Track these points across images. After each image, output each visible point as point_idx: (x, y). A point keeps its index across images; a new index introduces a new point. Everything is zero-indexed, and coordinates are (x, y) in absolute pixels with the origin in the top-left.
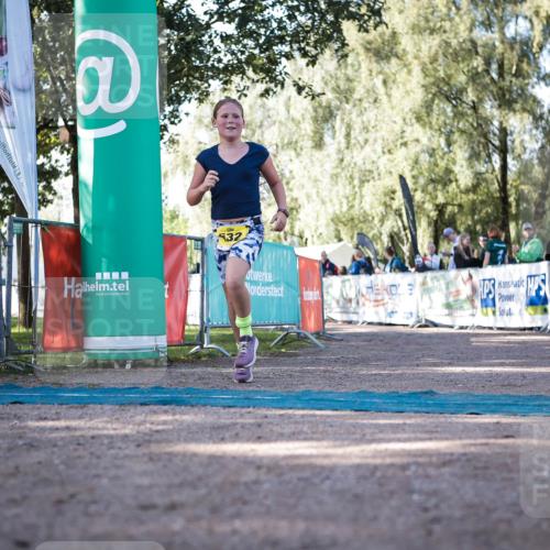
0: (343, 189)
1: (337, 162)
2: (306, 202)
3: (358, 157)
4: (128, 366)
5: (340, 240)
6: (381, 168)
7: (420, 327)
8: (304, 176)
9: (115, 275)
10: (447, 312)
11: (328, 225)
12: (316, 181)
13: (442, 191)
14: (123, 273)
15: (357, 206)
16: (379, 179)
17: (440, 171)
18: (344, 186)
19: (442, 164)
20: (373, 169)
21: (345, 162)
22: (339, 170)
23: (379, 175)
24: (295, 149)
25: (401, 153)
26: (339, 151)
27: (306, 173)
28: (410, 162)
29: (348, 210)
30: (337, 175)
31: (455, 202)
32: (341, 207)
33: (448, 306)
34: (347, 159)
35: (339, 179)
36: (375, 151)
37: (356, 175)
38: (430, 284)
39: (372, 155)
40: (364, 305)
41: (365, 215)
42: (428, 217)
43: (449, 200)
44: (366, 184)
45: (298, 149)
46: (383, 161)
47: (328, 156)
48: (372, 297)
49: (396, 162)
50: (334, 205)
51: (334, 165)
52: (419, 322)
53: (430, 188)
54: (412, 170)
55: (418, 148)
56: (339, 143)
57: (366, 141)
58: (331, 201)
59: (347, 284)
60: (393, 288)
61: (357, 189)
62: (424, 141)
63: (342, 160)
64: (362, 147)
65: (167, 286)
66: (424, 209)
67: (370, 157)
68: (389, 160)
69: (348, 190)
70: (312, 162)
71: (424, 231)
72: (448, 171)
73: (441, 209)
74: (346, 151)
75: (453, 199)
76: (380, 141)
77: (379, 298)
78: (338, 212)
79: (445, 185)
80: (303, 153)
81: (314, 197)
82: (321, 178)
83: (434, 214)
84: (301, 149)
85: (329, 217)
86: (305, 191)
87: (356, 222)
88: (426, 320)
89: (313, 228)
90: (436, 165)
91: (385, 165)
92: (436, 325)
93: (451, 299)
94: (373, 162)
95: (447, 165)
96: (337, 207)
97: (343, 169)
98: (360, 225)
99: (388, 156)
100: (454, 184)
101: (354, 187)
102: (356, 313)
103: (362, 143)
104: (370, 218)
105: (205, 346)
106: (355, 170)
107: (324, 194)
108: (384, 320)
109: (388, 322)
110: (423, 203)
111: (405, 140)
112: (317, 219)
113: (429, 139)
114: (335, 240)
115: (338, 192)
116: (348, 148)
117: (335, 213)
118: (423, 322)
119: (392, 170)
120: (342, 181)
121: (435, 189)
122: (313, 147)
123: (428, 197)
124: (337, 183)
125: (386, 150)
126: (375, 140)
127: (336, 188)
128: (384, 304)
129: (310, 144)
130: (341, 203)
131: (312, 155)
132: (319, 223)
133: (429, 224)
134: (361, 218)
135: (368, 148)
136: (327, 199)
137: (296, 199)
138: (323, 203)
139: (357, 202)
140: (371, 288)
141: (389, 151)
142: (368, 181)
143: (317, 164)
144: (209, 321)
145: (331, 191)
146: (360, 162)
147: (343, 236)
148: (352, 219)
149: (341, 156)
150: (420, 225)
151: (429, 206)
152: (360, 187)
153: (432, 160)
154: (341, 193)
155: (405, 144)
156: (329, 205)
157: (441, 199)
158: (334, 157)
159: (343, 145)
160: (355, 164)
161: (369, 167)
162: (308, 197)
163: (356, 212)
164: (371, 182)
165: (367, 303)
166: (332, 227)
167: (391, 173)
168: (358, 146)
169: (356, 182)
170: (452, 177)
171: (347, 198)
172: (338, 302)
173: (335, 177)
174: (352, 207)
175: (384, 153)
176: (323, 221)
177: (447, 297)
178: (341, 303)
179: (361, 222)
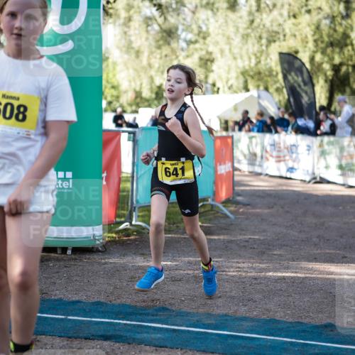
0: (252, 46)
1: (248, 23)
2: (219, 56)
3: (267, 19)
4: (69, 252)
5: (247, 90)
6: (287, 31)
7: (316, 183)
8: (218, 34)
9: (61, 174)
10: (339, 172)
11: (237, 78)
12: (228, 38)
13: (339, 53)
14: (67, 173)
15: (263, 62)
16: (284, 40)
17: (337, 36)
18: (254, 45)
19: (340, 30)
20: (280, 31)
21: (255, 24)
22: (249, 31)
23: (285, 36)
24: (212, 10)
25: (305, 19)
26: (250, 13)
27: (220, 31)
28: (313, 27)
29: (256, 64)
30: (248, 35)
31: (350, 63)
32: (250, 62)
33: (341, 167)
34: (257, 21)
35: (249, 38)
36: (281, 15)
37: (265, 35)
38: (326, 147)
39: (279, 18)
40: (267, 159)
41: (271, 71)
42: (325, 75)
43: (345, 61)
44: (273, 44)
45: (215, 10)
46: (289, 25)
47: (241, 17)
48: (275, 154)
49: (300, 27)
50: (244, 61)
51: (245, 26)
52: (315, 178)
53: (329, 50)
54: (313, 35)
55: (320, 16)
56: (251, 6)
57: (274, 6)
58: (241, 57)
59: (254, 140)
60: (294, 148)
61: (264, 48)
62: (326, 9)
63: (252, 22)
64: (271, 11)
65: (104, 175)
66: (323, 69)
67: (277, 20)
68: (294, 24)
69: (256, 48)
70: (226, 22)
71: (322, 87)
72: (346, 36)
73: (336, 69)
74: (257, 14)
75: (348, 60)
76: (286, 7)
77: (282, 154)
78: (247, 68)
79: (341, 48)
80: (219, 14)
81: (227, 52)
82: (234, 38)
83: (330, 73)
84: (218, 9)
85: (239, 71)
86: (219, 47)
87: (263, 75)
88: (321, 178)
89: (225, 80)
90: (335, 30)
91: (290, 29)
92: (329, 182)
93: (344, 162)
94: (280, 25)
95: (345, 30)
96: (247, 63)
97: (253, 30)
98: (265, 78)
99: (293, 20)
100: (350, 48)
101: (261, 45)
102: (260, 166)
103: (271, 7)
104: (274, 73)
105: (134, 223)
106: (263, 31)
107: (236, 51)
108: (284, 175)
109: (288, 176)
110: (322, 63)
111: (309, 7)
112: (229, 72)
113: (331, 8)
114: (243, 91)
115: (248, 50)
116: (258, 10)
117: (244, 67)
118: (318, 179)
119: (297, 33)
120: (252, 40)
121: (333, 52)
122: (228, 8)
123: (326, 59)
124: (247, 42)
125: (291, 14)
126: (283, 5)
127: (246, 47)
128: (284, 161)
129: (225, 5)
130: (250, 59)
131: (226, 16)
132: (230, 76)
133: (326, 81)
134: (267, 73)
135: (275, 13)
136: (238, 56)
137: (211, 53)
138: (235, 58)
139: (263, 58)
140: (274, 145)
141: (295, 16)
142: (275, 41)
143: (231, 24)
144: (137, 201)
145: (241, 49)
146: (268, 24)
147: (250, 87)
148: (259, 73)
149: (251, 18)
150: (318, 82)
151: (326, 66)
152: (267, 46)
153: (332, 25)
154: (251, 50)
155: (309, 12)
156: (239, 61)
157: (337, 60)
158: (246, 18)
159: (254, 8)
160: (264, 26)
161: (275, 28)
162: (222, 51)
163: (262, 67)
164: (277, 43)
165: (270, 158)
166: (241, 80)
167: (295, 36)
168: (267, 9)
169: (264, 41)
170: (348, 42)
171: (255, 55)
172: (245, 156)
173: (245, 37)
174: (260, 62)
175: (289, 16)
176: (233, 74)
177: (340, 159)
178: (248, 157)
179: (266, 76)
